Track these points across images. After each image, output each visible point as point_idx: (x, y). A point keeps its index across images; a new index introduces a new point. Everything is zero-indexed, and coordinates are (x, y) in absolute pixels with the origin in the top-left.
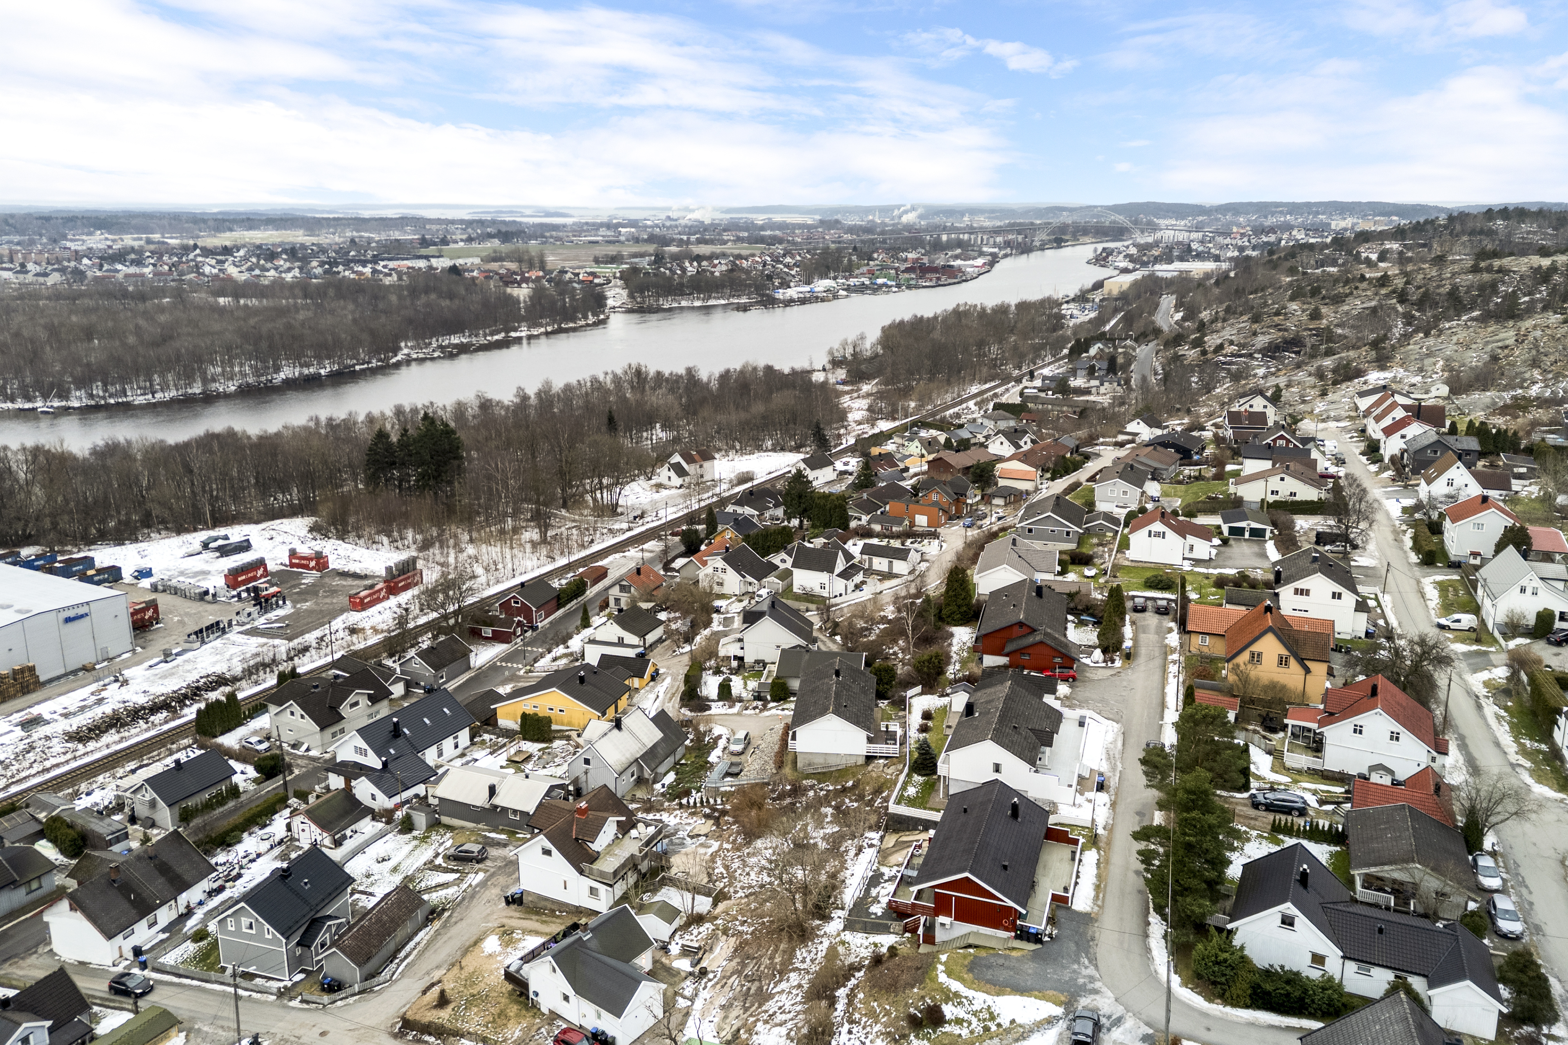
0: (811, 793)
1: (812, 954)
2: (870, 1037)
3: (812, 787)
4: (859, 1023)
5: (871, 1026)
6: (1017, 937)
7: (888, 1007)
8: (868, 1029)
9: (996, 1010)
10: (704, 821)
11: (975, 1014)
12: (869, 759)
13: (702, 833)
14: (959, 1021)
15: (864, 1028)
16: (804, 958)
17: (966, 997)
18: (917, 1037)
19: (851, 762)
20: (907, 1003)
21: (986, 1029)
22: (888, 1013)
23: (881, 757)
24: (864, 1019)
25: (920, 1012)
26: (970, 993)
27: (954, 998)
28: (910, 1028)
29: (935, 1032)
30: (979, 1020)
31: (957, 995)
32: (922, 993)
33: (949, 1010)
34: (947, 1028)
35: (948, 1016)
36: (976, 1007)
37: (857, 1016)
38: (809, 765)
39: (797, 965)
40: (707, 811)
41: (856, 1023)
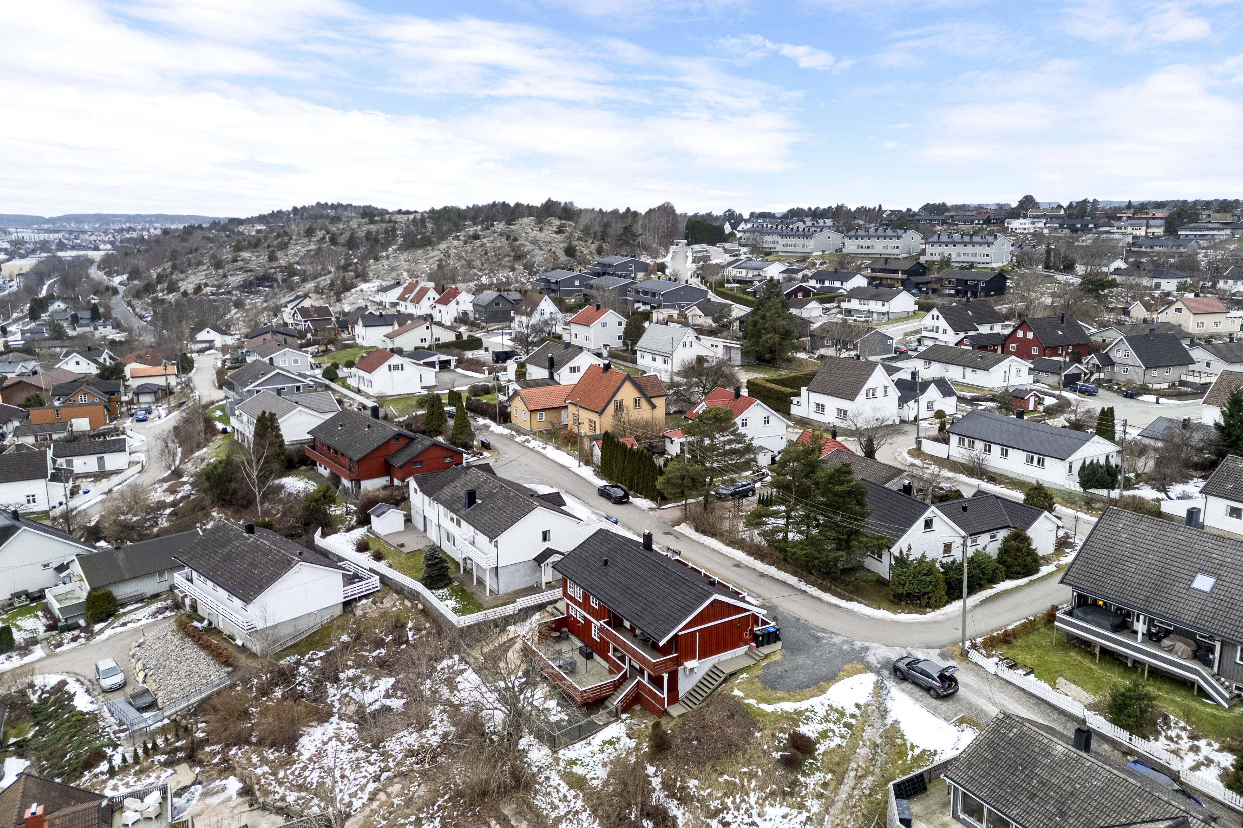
0: (303, 670)
1: (555, 794)
2: (754, 812)
3: (298, 663)
4: (726, 808)
5: (743, 801)
6: (760, 644)
7: (746, 770)
8: (744, 806)
9: (837, 705)
10: (170, 771)
11: (826, 719)
12: (348, 605)
13: (188, 783)
14: (824, 735)
15: (738, 809)
16: (552, 803)
17: (807, 710)
18: (805, 774)
19: (326, 618)
20: (764, 751)
21: (848, 726)
22: (751, 775)
23: (361, 598)
24: (729, 801)
25: (785, 750)
26: (803, 705)
27: (796, 717)
28: (791, 772)
29: (815, 759)
30: (835, 723)
31: (797, 712)
32: (768, 732)
33: (808, 730)
34: (821, 748)
35: (813, 736)
36: (822, 713)
37: (714, 804)
38: (275, 642)
39: (554, 815)
40: (163, 758)
41: (721, 811)
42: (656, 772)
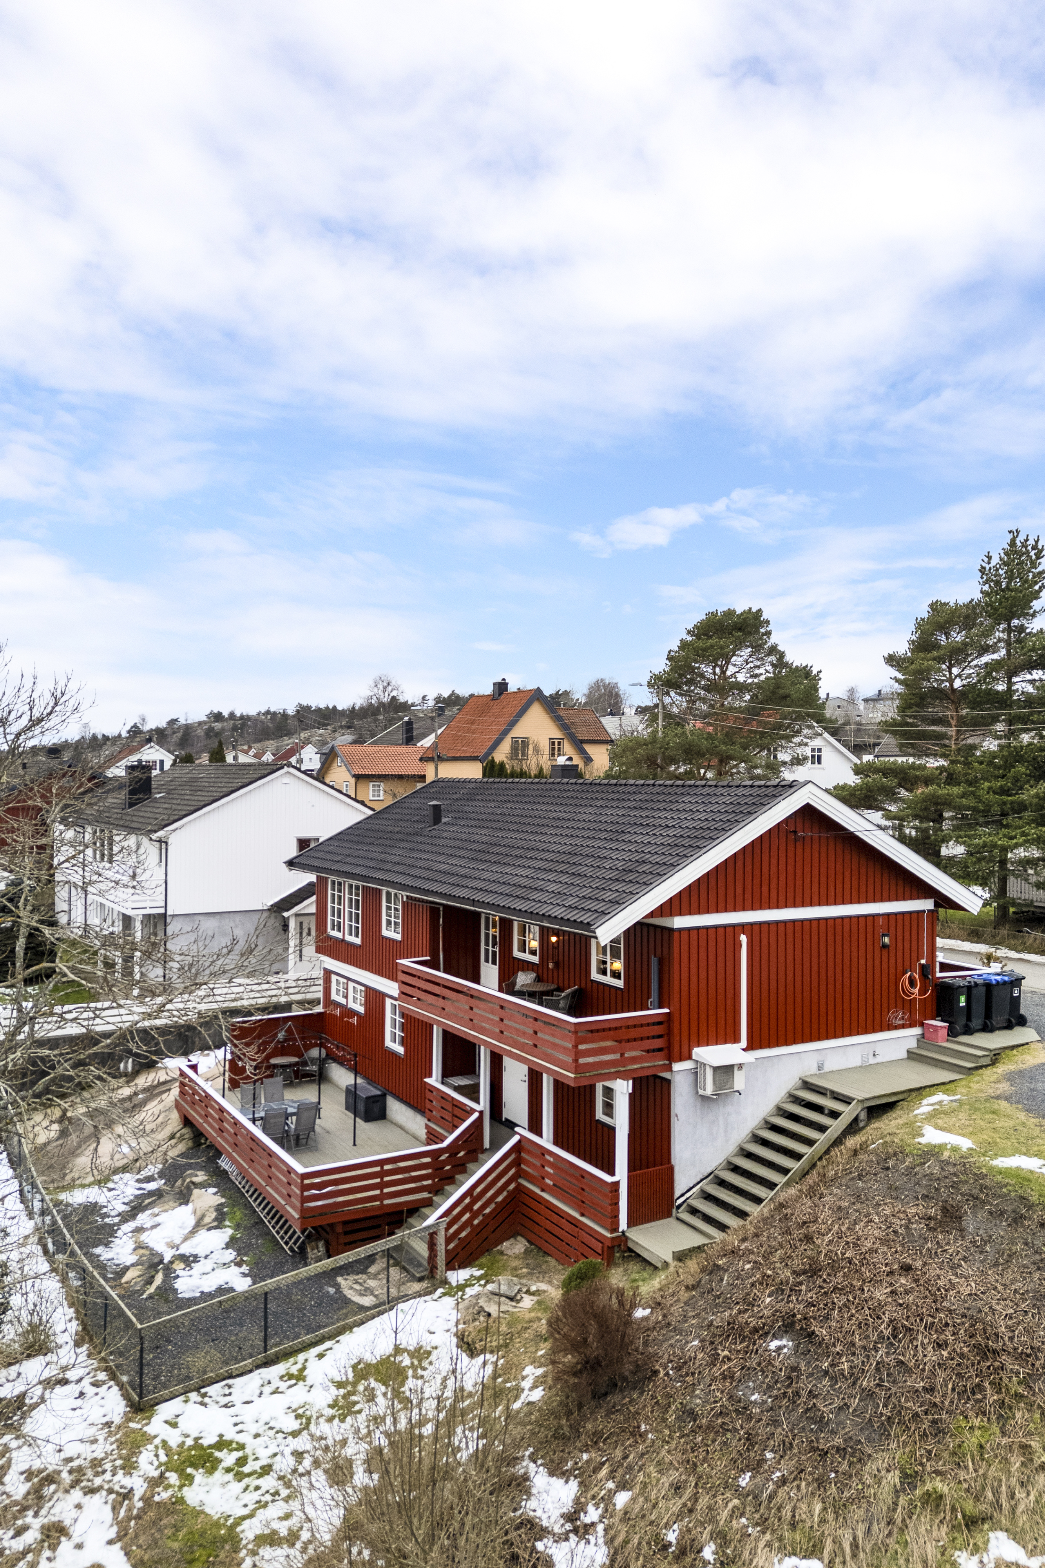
42: (579, 1507)
